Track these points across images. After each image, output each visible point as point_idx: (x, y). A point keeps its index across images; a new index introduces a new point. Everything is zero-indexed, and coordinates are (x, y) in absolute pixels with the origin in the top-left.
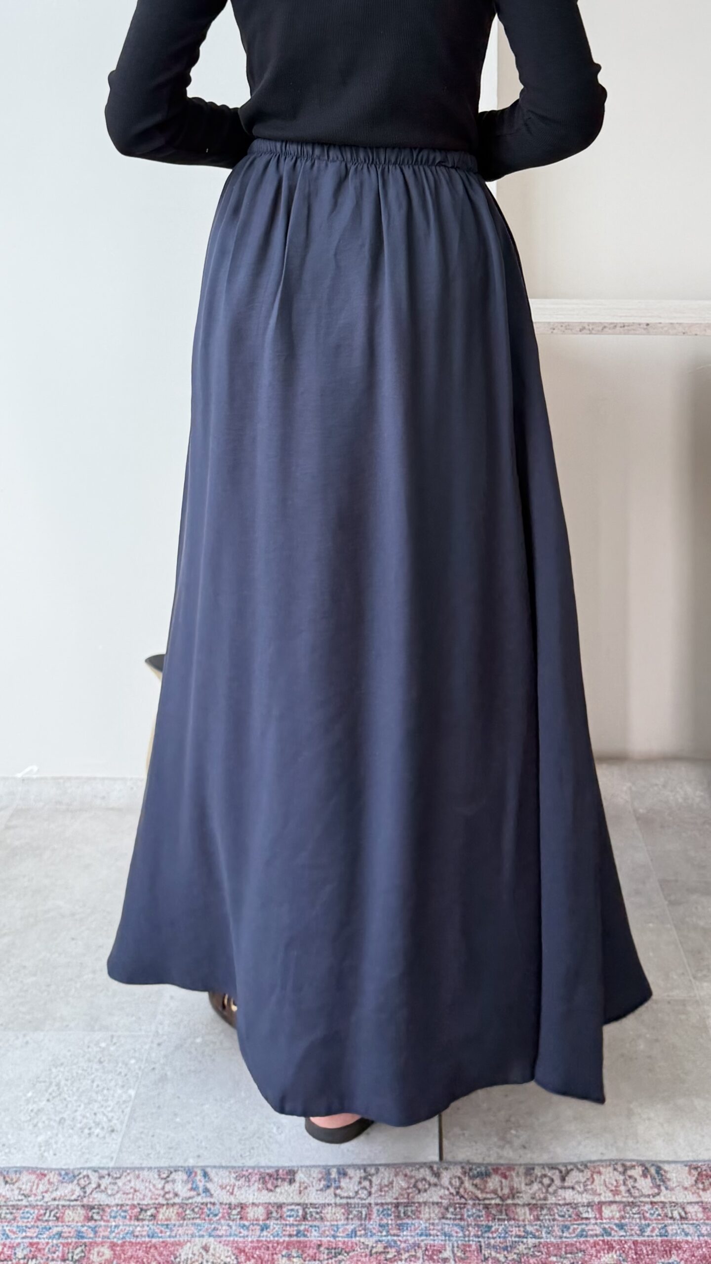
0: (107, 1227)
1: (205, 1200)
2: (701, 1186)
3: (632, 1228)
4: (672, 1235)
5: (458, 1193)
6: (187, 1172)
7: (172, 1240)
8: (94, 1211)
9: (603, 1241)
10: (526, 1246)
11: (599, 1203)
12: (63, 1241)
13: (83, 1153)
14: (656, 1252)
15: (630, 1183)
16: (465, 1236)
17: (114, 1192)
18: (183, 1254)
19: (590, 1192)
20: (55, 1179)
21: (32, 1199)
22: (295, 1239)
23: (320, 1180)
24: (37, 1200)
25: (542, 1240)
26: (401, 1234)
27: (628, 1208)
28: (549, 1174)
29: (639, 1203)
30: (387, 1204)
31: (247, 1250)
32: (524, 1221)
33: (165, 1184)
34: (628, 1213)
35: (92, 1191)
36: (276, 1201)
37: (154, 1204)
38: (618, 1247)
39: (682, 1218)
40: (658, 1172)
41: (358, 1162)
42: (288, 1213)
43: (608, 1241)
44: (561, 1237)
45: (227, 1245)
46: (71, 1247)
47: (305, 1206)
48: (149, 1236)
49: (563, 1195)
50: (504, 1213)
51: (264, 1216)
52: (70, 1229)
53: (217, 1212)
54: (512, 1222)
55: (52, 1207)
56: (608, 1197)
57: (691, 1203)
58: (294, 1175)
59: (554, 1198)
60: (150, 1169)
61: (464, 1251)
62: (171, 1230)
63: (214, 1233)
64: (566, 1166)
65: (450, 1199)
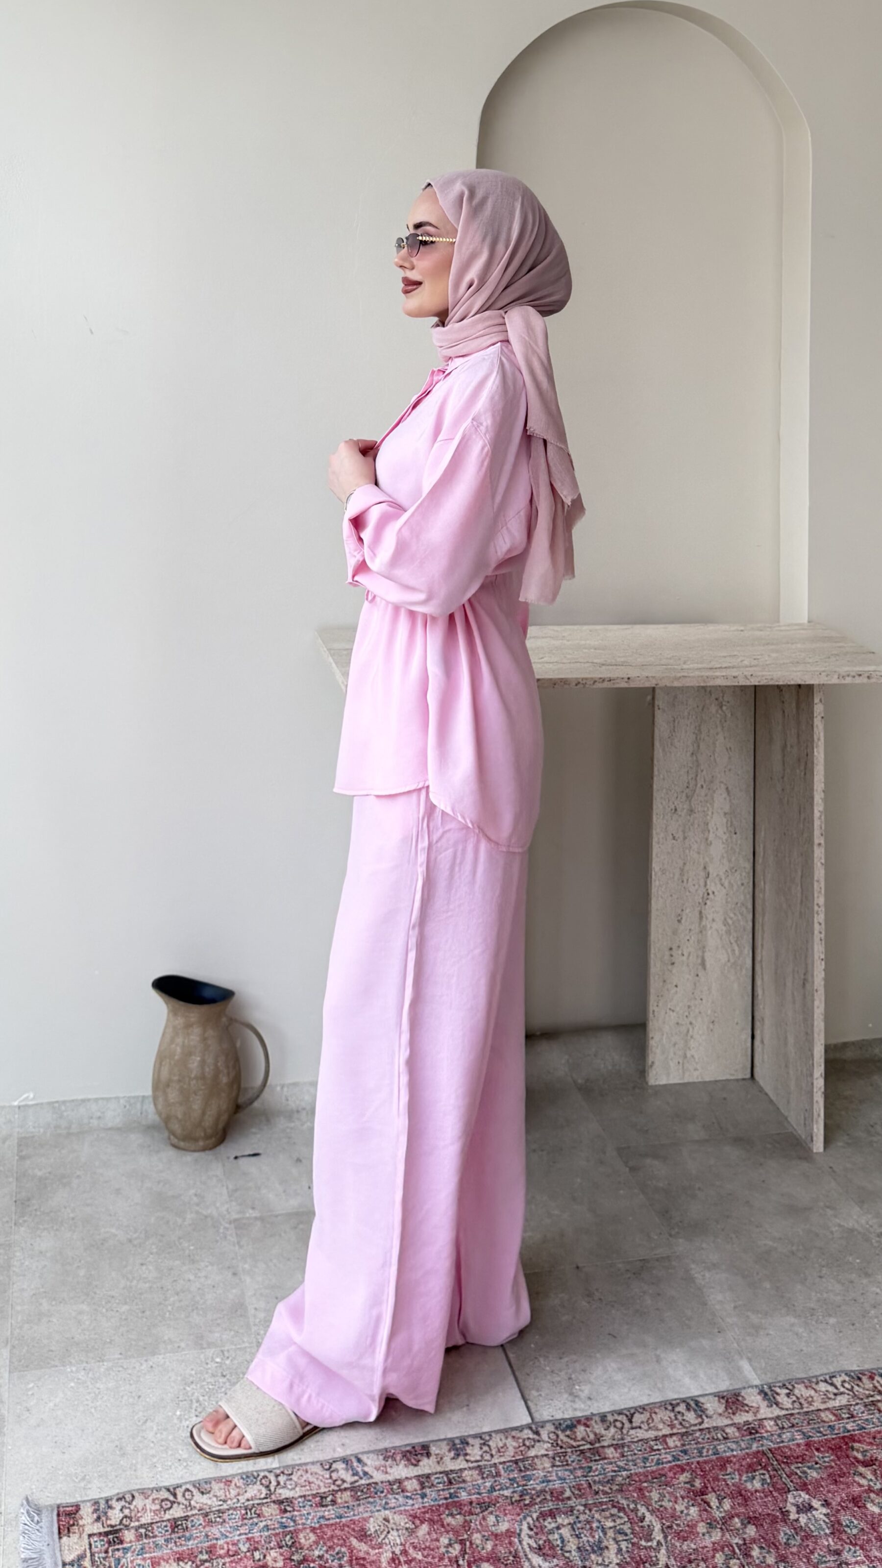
0: (301, 1515)
1: (368, 1482)
2: (730, 1411)
4: (723, 1453)
6: (344, 1462)
7: (358, 1517)
8: (285, 1504)
9: (676, 1465)
11: (663, 1436)
12: (273, 1532)
14: (715, 1468)
15: (679, 1417)
16: (575, 1478)
17: (293, 1486)
18: (371, 1527)
19: (653, 1429)
20: (240, 1483)
21: (229, 1502)
22: (450, 1500)
23: (450, 1451)
24: (234, 1504)
25: (632, 1472)
27: (685, 1437)
28: (618, 1419)
29: (691, 1432)
30: (509, 1462)
31: (418, 1515)
32: (613, 1458)
33: (330, 1474)
34: (686, 1441)
35: (275, 1489)
36: (423, 1473)
37: (329, 1491)
38: (688, 1468)
39: (725, 1439)
40: (697, 1405)
41: (473, 1432)
42: (437, 1481)
43: (679, 1465)
44: (645, 1467)
45: (401, 1514)
46: (281, 1536)
47: (446, 1473)
48: (338, 1518)
49: (635, 1434)
50: (597, 1455)
51: (418, 1487)
52: (273, 1522)
53: (381, 1489)
54: (606, 1461)
55: (250, 1507)
56: (667, 1431)
57: (727, 1426)
58: (428, 1450)
59: (629, 1437)
60: (313, 1463)
61: (580, 1490)
62: (353, 1510)
63: (387, 1507)
64: (629, 1411)
65: (554, 1450)
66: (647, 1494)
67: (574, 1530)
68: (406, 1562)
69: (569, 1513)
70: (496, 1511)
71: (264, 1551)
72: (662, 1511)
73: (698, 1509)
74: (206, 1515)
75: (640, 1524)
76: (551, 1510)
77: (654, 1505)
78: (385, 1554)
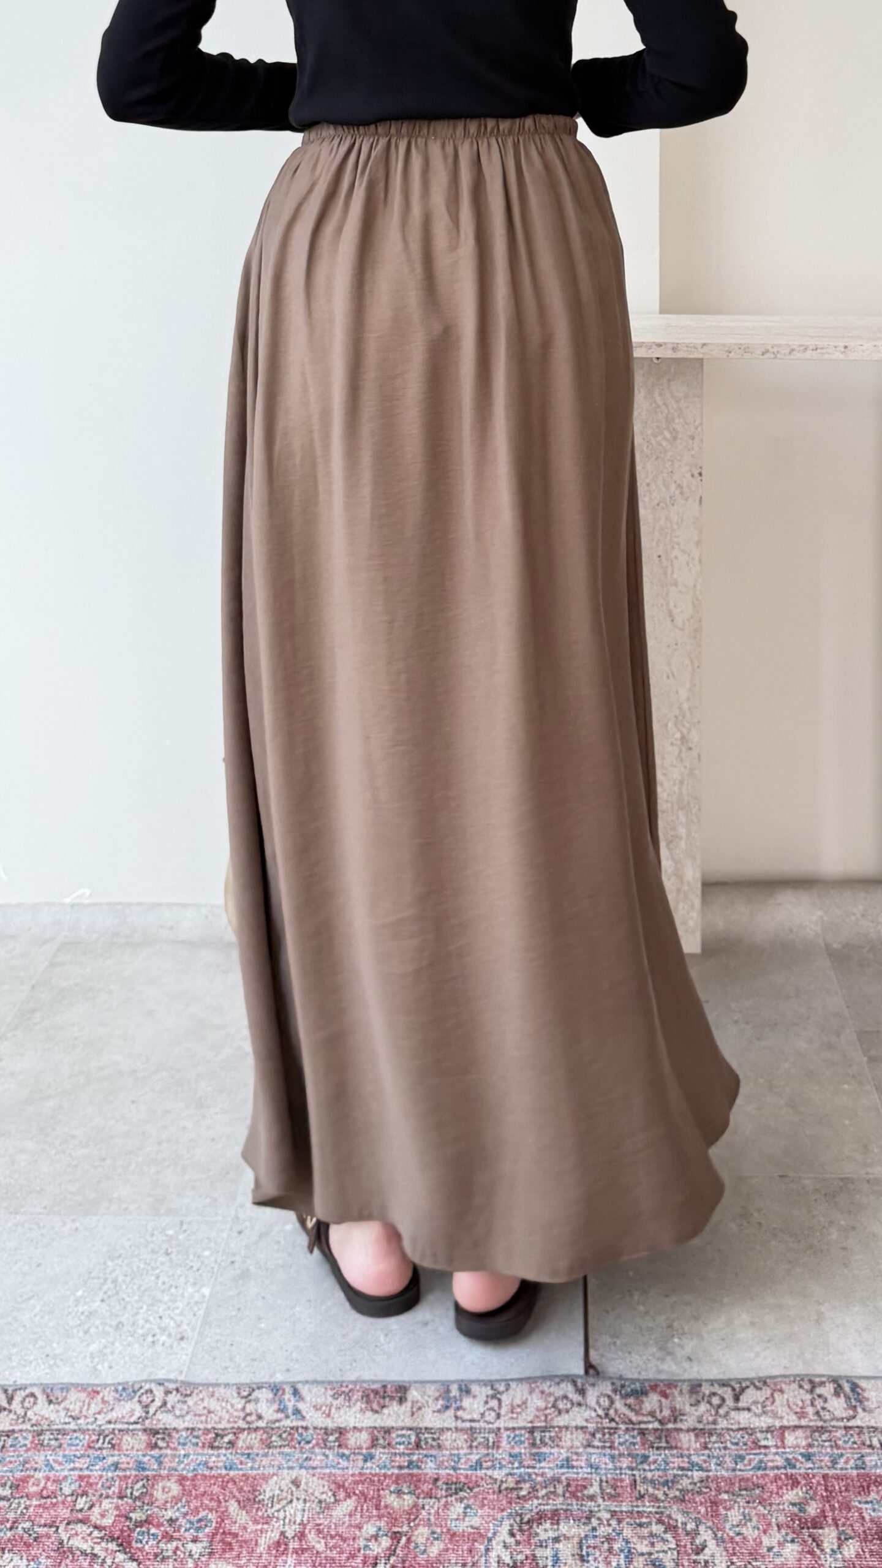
0: (174, 1456)
1: (295, 1424)
3: (822, 1458)
4: (871, 1468)
5: (607, 1415)
6: (273, 1390)
7: (255, 1472)
8: (159, 1436)
9: (786, 1475)
10: (689, 1481)
11: (781, 1427)
12: (121, 1474)
13: (145, 1366)
14: (851, 1488)
15: (819, 1403)
16: (615, 1469)
17: (184, 1412)
18: (268, 1490)
19: (770, 1414)
20: (109, 1395)
21: (82, 1421)
22: (406, 1471)
23: (437, 1399)
24: (88, 1424)
25: (711, 1474)
26: (538, 1466)
27: (817, 1434)
28: (719, 1392)
29: (830, 1428)
30: (520, 1428)
31: (347, 1485)
32: (688, 1449)
33: (246, 1403)
34: (817, 1440)
35: (156, 1411)
36: (382, 1425)
37: (233, 1428)
38: (803, 1482)
40: (853, 1390)
41: (483, 1377)
42: (398, 1440)
43: (792, 1475)
44: (734, 1470)
45: (322, 1478)
46: (130, 1481)
47: (418, 1431)
48: (226, 1468)
49: (737, 1418)
50: (664, 1440)
51: (368, 1444)
52: (128, 1459)
53: (309, 1438)
54: (674, 1451)
55: (107, 1432)
56: (791, 1420)
58: (405, 1393)
59: (725, 1422)
60: (227, 1385)
61: (615, 1487)
62: (254, 1461)
63: (305, 1464)
64: (740, 1383)
65: (597, 1423)
66: (723, 1512)
67: (581, 1548)
68: (296, 1551)
69: (583, 1520)
70: (468, 1499)
71: (94, 1499)
72: (737, 1543)
73: (800, 1549)
74: (40, 1433)
75: (694, 1557)
76: (557, 1510)
77: (727, 1531)
78: (269, 1533)
